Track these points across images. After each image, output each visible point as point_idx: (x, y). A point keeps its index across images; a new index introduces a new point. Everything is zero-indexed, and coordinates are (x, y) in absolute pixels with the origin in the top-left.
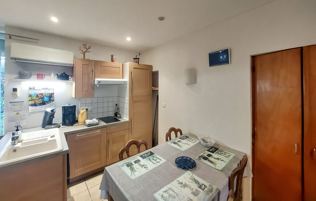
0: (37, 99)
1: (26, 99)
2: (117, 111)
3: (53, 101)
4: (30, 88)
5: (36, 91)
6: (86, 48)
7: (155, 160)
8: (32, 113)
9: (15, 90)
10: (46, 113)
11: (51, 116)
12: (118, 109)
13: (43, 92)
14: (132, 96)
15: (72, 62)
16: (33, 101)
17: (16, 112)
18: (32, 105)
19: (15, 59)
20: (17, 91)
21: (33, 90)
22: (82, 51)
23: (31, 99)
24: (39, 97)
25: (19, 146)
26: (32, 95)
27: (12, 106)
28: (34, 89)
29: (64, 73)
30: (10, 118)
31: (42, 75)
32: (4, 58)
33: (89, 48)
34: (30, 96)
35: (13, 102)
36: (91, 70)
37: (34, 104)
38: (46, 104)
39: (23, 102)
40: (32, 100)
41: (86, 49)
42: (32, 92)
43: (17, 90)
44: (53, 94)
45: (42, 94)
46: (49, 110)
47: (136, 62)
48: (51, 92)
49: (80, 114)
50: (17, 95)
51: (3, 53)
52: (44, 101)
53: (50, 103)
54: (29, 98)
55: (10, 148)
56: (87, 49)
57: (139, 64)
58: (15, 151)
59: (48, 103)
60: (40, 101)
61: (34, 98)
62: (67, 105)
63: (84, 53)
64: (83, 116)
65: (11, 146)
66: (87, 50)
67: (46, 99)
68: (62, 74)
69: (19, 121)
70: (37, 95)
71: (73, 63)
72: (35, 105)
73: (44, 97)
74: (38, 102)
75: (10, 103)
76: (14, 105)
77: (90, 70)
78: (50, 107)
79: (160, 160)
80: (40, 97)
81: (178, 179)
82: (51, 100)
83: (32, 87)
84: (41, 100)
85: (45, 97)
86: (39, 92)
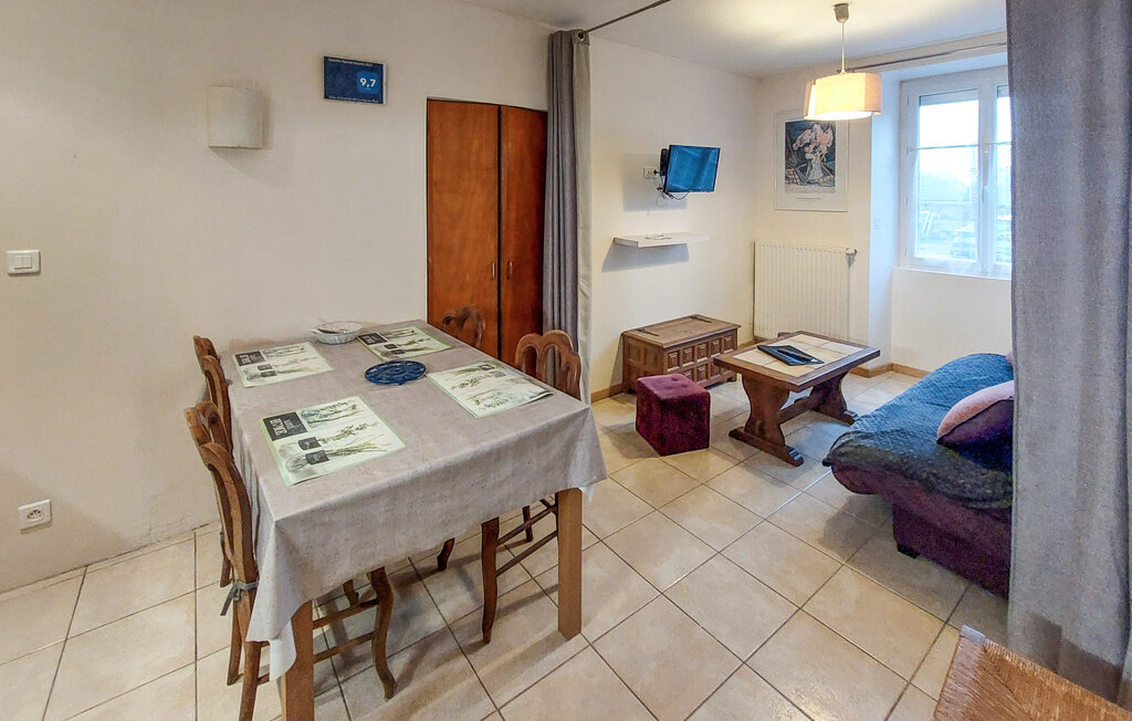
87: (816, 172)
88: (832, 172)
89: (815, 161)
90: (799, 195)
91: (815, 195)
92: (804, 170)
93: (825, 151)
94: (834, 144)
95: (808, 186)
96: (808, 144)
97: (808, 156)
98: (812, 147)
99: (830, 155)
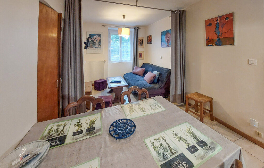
7: (161, 145)
79: (153, 144)
81: (144, 114)
87: (97, 45)
88: (100, 45)
89: (97, 43)
90: (93, 50)
91: (97, 50)
92: (94, 45)
93: (99, 41)
94: (101, 40)
95: (95, 48)
96: (95, 39)
97: (95, 42)
98: (96, 40)
99: (100, 42)
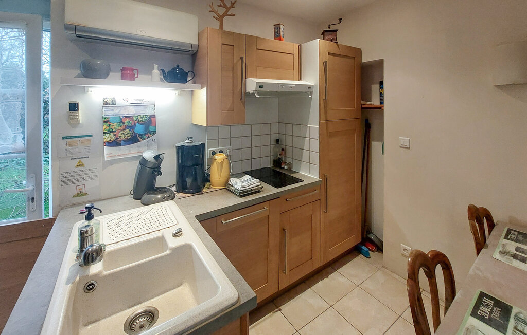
0: (120, 128)
1: (96, 129)
2: (279, 156)
3: (154, 134)
4: (106, 103)
5: (118, 111)
6: (225, 6)
8: (111, 163)
9: (74, 107)
10: (144, 162)
11: (154, 170)
12: (283, 152)
13: (132, 111)
14: (325, 122)
15: (194, 41)
16: (112, 135)
17: (77, 162)
18: (111, 144)
19: (75, 28)
20: (78, 110)
21: (111, 108)
22: (217, 13)
23: (108, 128)
24: (124, 123)
25: (101, 272)
26: (110, 120)
27: (68, 147)
28: (114, 103)
29: (178, 66)
30: (65, 175)
31: (132, 70)
32: (49, 34)
33: (232, 6)
34: (106, 122)
35: (71, 137)
36: (239, 58)
37: (114, 141)
38: (138, 141)
39: (91, 136)
40: (109, 132)
41: (225, 10)
42: (109, 113)
43: (78, 107)
44: (154, 116)
45: (131, 117)
46: (149, 155)
47: (331, 41)
48: (149, 112)
49: (215, 164)
50: (77, 120)
51: (47, 24)
52: (135, 134)
53: (148, 137)
54: (104, 128)
55: (78, 279)
56: (228, 9)
57: (337, 45)
58: (90, 287)
59: (144, 139)
60: (127, 134)
61: (115, 126)
62: (186, 143)
63: (221, 19)
64: (221, 170)
65: (77, 272)
66: (227, 12)
67: (139, 129)
68: (173, 69)
69: (83, 183)
70: (121, 119)
71: (197, 44)
72: (115, 143)
73: (135, 125)
74: (123, 136)
75: (64, 138)
76: (71, 145)
77: (236, 59)
78: (148, 147)
80: (126, 124)
82: (150, 132)
83: (109, 100)
84: (128, 130)
85: (137, 125)
86: (124, 113)
